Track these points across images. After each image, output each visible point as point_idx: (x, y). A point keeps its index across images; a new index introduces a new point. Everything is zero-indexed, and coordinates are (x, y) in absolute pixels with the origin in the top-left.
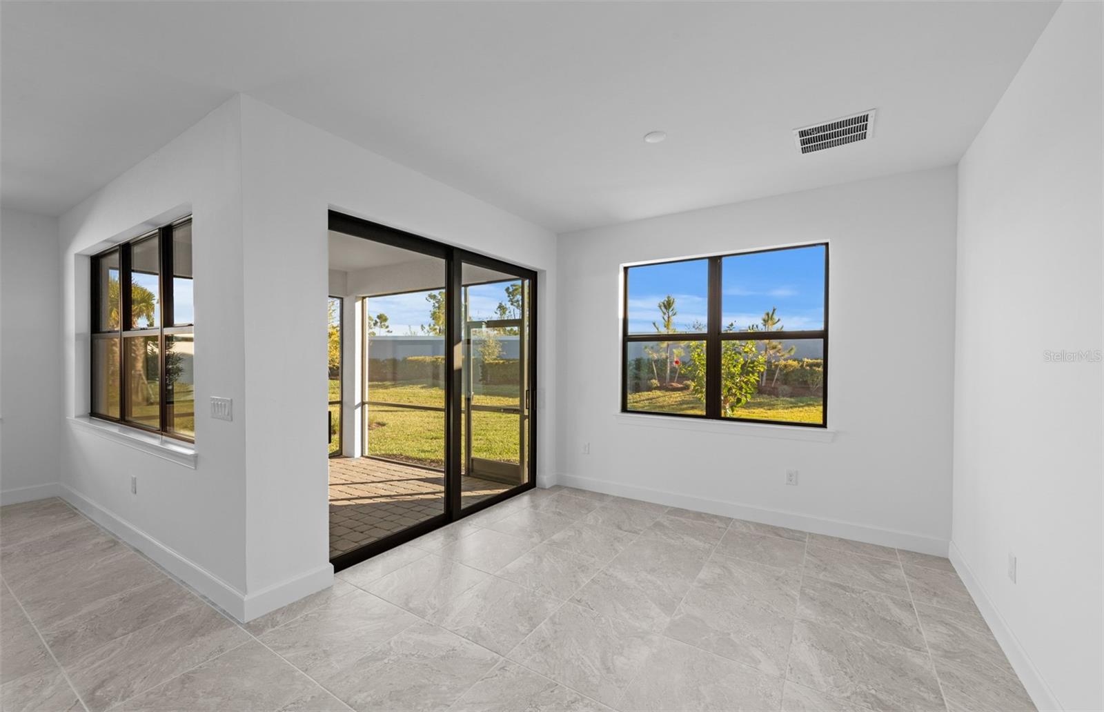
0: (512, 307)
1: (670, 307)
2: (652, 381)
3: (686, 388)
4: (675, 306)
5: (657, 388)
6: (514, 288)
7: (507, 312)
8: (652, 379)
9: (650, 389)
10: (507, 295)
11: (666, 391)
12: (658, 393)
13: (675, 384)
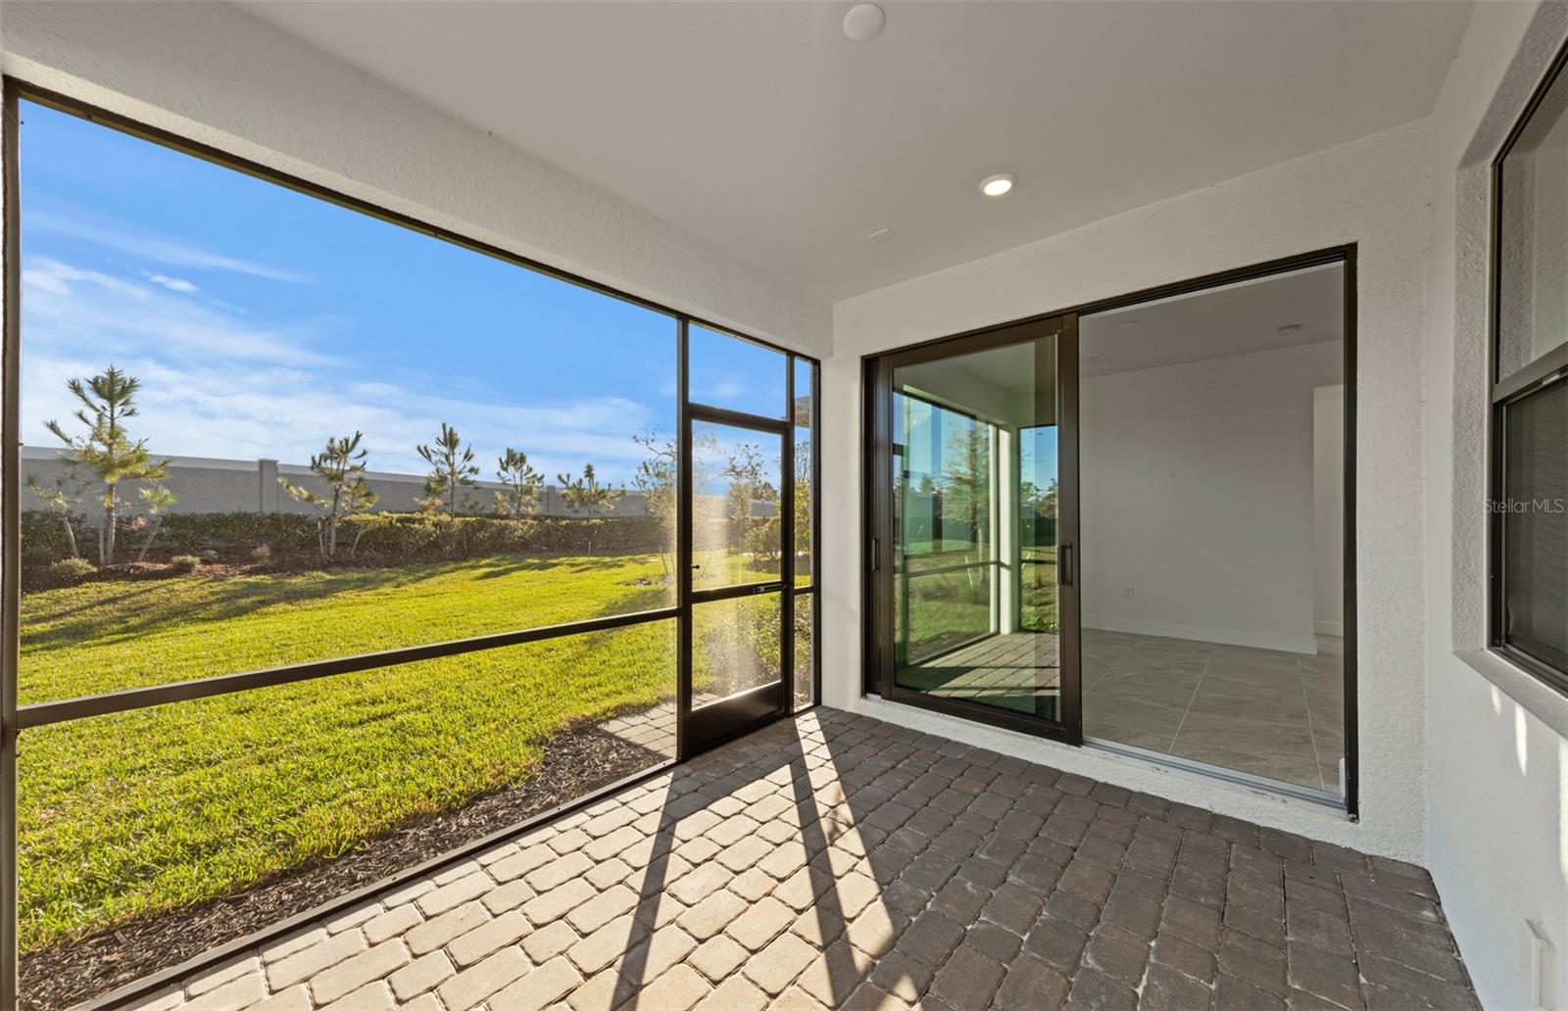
2: (66, 562)
8: (60, 558)
9: (63, 581)
13: (147, 565)
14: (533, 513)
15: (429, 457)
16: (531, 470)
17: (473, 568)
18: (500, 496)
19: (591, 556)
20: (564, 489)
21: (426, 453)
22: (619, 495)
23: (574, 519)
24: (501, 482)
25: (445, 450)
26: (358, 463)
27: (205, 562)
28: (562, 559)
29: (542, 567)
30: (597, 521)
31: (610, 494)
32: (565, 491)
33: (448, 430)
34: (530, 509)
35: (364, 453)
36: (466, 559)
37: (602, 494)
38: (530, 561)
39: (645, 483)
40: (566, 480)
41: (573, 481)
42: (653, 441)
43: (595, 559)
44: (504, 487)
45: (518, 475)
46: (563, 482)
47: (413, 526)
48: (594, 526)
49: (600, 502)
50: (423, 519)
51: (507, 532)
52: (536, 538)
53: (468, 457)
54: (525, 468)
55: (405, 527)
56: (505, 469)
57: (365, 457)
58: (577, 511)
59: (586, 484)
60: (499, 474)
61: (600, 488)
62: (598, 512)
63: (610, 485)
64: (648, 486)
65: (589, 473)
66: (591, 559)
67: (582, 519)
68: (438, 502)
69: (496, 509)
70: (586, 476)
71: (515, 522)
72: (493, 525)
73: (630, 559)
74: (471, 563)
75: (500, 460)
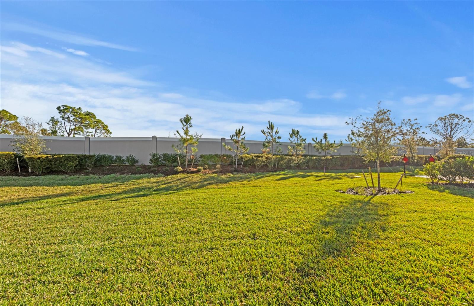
0: (63, 121)
1: (189, 121)
2: (177, 167)
3: (199, 171)
4: (192, 122)
5: (181, 172)
6: (65, 107)
7: (59, 124)
8: (176, 166)
9: (176, 173)
10: (58, 111)
11: (188, 174)
12: (183, 175)
13: (192, 169)
14: (302, 154)
15: (264, 133)
16: (301, 137)
17: (277, 175)
18: (290, 147)
19: (326, 172)
20: (314, 144)
21: (263, 132)
22: (339, 146)
23: (319, 156)
24: (290, 142)
25: (270, 131)
26: (243, 137)
27: (204, 169)
28: (313, 173)
29: (303, 177)
30: (329, 157)
31: (335, 145)
32: (315, 145)
33: (270, 124)
34: (301, 152)
35: (244, 133)
36: (276, 171)
37: (331, 145)
38: (300, 173)
39: (352, 140)
40: (315, 140)
41: (318, 140)
42: (355, 123)
43: (328, 174)
44: (291, 144)
45: (296, 139)
46: (315, 141)
47: (259, 158)
48: (327, 159)
49: (330, 149)
50: (263, 156)
51: (292, 161)
52: (303, 163)
53: (277, 133)
54: (299, 136)
55: (257, 159)
56: (291, 137)
57: (244, 135)
58: (320, 153)
59: (324, 142)
60: (289, 139)
61: (330, 143)
62: (330, 153)
63: (335, 141)
64: (354, 141)
65: (325, 136)
66: (326, 174)
67: (322, 156)
68: (268, 150)
69: (288, 152)
70: (324, 138)
71: (295, 157)
72: (286, 159)
73: (345, 175)
74: (277, 173)
75: (290, 134)
